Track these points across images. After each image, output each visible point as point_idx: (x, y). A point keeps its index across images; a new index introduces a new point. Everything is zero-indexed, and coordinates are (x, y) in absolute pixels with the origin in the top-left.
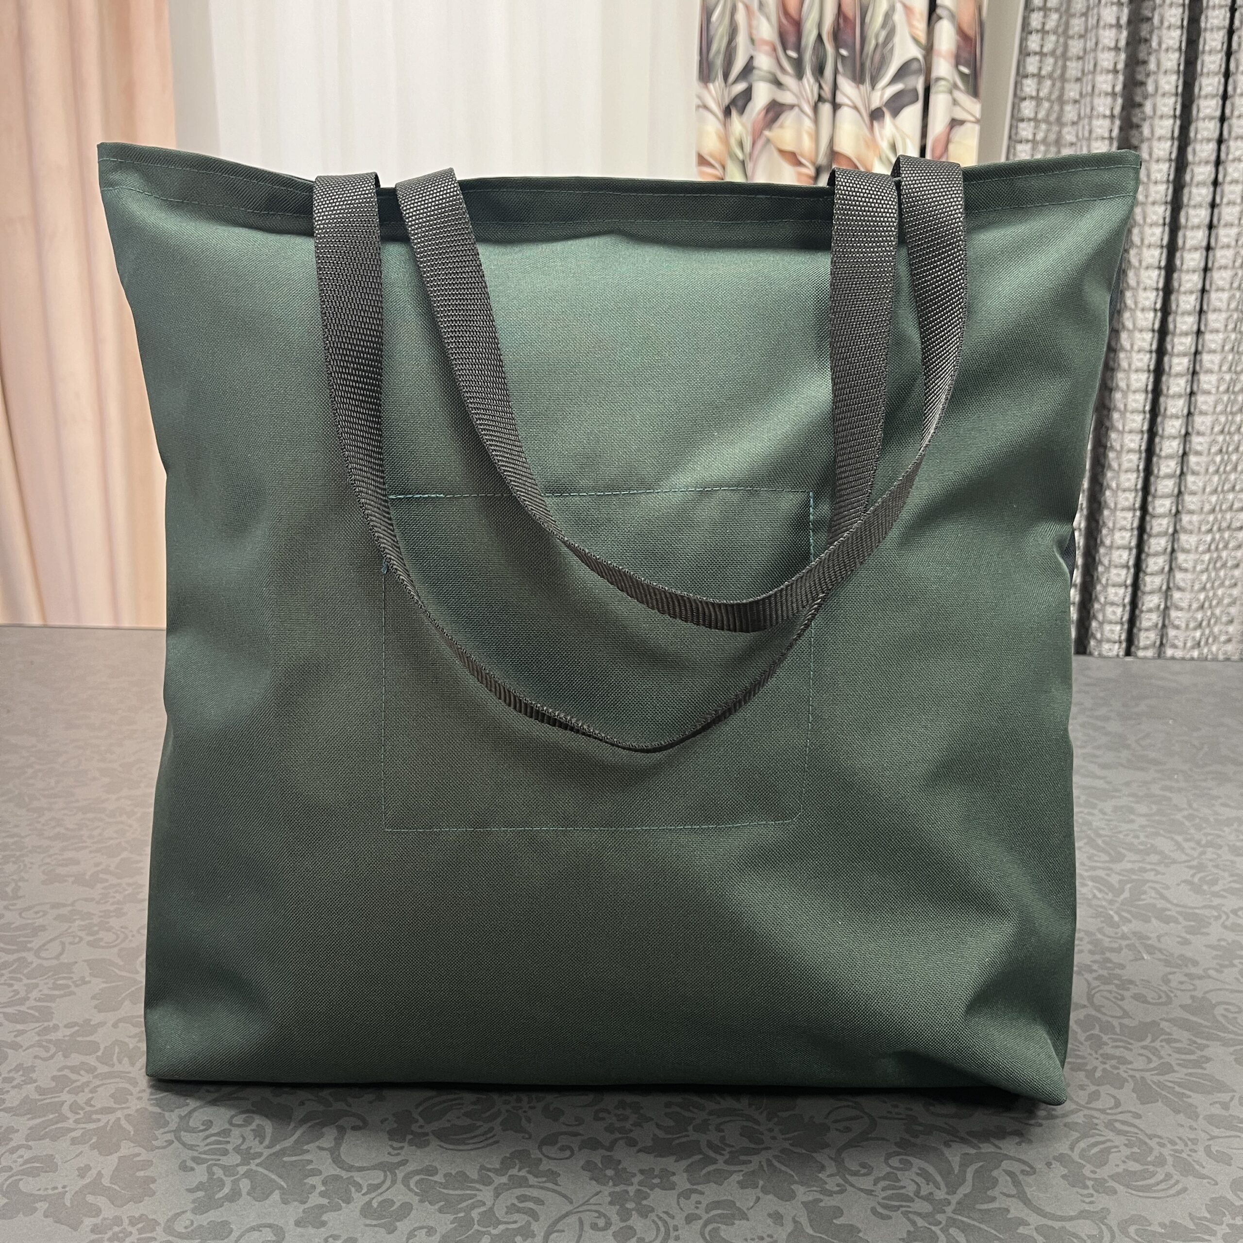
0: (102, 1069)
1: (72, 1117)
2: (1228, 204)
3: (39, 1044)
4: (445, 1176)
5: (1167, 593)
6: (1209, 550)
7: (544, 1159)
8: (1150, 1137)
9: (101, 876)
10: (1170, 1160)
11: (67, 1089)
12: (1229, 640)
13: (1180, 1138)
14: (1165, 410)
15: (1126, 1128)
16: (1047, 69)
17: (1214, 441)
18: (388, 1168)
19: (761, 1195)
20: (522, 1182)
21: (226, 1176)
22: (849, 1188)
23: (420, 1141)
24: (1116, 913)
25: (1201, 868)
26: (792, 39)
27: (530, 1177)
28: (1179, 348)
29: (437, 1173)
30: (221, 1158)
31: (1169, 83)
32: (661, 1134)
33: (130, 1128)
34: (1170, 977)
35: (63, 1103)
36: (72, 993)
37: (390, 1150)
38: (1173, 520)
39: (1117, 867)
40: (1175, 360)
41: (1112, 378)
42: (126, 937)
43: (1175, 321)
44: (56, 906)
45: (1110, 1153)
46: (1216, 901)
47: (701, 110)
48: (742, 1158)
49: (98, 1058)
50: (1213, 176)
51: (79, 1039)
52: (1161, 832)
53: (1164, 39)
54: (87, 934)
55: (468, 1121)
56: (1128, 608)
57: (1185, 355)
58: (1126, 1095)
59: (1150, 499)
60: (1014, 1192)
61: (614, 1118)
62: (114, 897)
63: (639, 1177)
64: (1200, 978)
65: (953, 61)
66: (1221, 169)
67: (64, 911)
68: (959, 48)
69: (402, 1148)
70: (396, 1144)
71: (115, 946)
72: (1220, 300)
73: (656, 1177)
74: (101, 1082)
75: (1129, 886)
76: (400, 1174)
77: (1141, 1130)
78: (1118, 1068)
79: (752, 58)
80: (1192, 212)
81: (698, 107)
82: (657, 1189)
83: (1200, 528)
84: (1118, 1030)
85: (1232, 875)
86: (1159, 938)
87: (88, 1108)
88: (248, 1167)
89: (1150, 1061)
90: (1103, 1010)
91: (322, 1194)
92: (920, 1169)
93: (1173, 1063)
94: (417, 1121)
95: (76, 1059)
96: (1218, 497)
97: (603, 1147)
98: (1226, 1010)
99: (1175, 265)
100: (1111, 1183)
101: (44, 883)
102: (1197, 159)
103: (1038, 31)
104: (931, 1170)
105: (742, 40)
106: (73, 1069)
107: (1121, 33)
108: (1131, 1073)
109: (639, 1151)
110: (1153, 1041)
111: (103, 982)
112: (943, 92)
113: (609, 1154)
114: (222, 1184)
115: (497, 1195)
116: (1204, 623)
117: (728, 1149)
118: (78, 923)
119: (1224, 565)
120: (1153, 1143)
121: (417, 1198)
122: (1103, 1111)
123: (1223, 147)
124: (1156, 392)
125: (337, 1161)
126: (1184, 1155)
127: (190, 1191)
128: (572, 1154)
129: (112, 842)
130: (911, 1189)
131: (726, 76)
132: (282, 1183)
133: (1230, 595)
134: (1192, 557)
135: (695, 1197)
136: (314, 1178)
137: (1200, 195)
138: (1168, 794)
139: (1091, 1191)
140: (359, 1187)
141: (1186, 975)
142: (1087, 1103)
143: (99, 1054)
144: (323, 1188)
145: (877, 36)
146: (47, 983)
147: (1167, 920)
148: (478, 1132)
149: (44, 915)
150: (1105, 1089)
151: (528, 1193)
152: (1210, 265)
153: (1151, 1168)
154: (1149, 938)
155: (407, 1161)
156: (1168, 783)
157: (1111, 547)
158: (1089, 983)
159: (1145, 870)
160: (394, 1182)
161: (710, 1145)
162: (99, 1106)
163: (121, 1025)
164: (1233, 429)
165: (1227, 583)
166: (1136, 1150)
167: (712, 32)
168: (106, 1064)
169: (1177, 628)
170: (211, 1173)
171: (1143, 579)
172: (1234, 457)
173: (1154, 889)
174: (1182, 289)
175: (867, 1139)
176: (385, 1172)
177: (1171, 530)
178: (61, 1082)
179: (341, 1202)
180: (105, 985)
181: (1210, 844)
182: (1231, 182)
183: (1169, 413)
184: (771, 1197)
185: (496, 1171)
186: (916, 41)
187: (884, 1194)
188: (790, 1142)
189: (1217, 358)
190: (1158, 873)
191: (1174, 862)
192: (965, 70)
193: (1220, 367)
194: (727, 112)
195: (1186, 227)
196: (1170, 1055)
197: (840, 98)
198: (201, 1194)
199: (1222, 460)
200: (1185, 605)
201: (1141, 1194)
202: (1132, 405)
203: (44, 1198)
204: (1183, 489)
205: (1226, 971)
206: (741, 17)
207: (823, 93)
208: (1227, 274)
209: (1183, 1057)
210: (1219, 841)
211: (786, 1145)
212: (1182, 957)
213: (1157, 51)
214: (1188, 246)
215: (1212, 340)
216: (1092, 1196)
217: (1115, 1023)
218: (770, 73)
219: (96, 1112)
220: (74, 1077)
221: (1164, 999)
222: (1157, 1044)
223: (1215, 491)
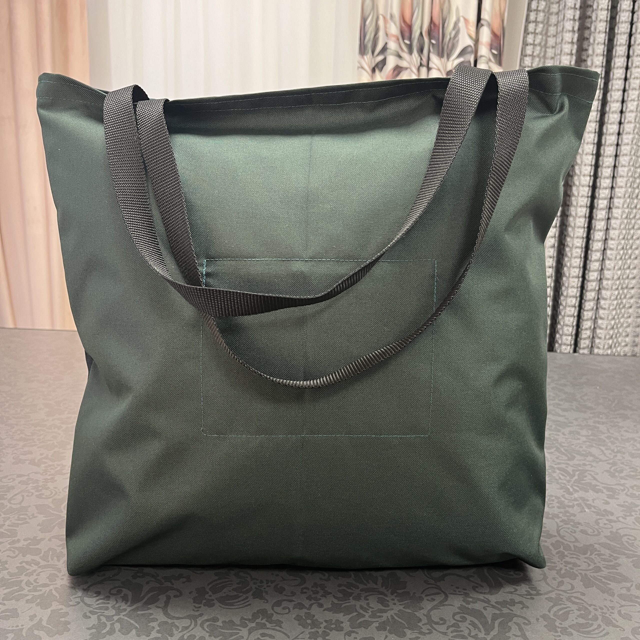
0: (43, 563)
1: (27, 588)
2: (628, 122)
3: (9, 550)
4: (223, 622)
5: (595, 320)
6: (616, 299)
7: (274, 614)
8: (590, 605)
9: (43, 460)
10: (600, 618)
11: (24, 574)
12: (626, 345)
13: (605, 606)
14: (595, 227)
15: (578, 601)
16: (536, 53)
17: (620, 244)
18: (193, 618)
19: (388, 634)
20: (263, 626)
21: (107, 621)
22: (434, 631)
23: (210, 604)
24: (572, 487)
25: (614, 464)
26: (407, 34)
27: (267, 623)
28: (602, 196)
29: (218, 621)
30: (105, 611)
31: (598, 60)
32: (336, 601)
33: (57, 595)
34: (600, 521)
35: (21, 581)
36: (27, 523)
37: (194, 608)
38: (598, 283)
39: (571, 463)
40: (600, 202)
41: (568, 210)
42: (56, 493)
43: (600, 182)
44: (20, 476)
45: (569, 614)
46: (623, 481)
47: (360, 69)
48: (378, 614)
49: (41, 558)
50: (620, 109)
51: (31, 547)
52: (594, 445)
53: (597, 38)
54: (36, 491)
55: (235, 593)
56: (575, 328)
57: (605, 199)
58: (578, 583)
59: (587, 272)
60: (519, 634)
61: (311, 592)
62: (50, 472)
63: (325, 624)
64: (615, 522)
65: (489, 47)
66: (624, 105)
67: (24, 479)
68: (492, 41)
69: (200, 607)
70: (197, 605)
71: (50, 498)
72: (623, 171)
73: (333, 624)
74: (42, 570)
75: (577, 473)
76: (199, 622)
77: (585, 602)
78: (573, 569)
79: (386, 43)
80: (609, 126)
81: (359, 68)
82: (334, 631)
83: (612, 288)
84: (573, 549)
85: (630, 468)
86: (593, 500)
87: (35, 584)
88: (119, 617)
89: (589, 565)
90: (565, 538)
91: (158, 632)
92: (471, 621)
93: (601, 566)
94: (208, 593)
95: (29, 558)
96: (622, 272)
97: (306, 608)
98: (628, 539)
99: (600, 153)
100: (570, 630)
101: (13, 463)
102: (612, 99)
103: (532, 33)
104: (476, 621)
105: (381, 34)
106: (27, 563)
107: (574, 35)
108: (580, 571)
109: (324, 610)
110: (591, 555)
111: (44, 517)
112: (483, 63)
113: (308, 611)
114: (105, 626)
115: (250, 633)
116: (614, 336)
117: (371, 610)
118: (31, 485)
119: (624, 307)
120: (591, 609)
121: (208, 634)
122: (565, 591)
123: (626, 94)
124: (591, 218)
125: (166, 614)
126: (607, 615)
127: (88, 629)
128: (289, 611)
129: (49, 442)
130: (466, 633)
131: (373, 52)
132: (137, 626)
133: (627, 322)
134: (608, 302)
135: (353, 635)
136: (153, 623)
137: (613, 118)
138: (597, 425)
139: (559, 634)
140: (177, 627)
141: (607, 520)
142: (557, 587)
143: (42, 555)
144: (158, 628)
145: (450, 34)
146: (14, 517)
147: (597, 491)
148: (240, 599)
149: (13, 481)
150: (567, 580)
151: (266, 632)
152: (618, 153)
153: (591, 622)
154: (588, 500)
155: (203, 614)
156: (597, 419)
157: (567, 297)
158: (557, 525)
159: (585, 465)
160: (196, 625)
161: (361, 607)
162: (41, 583)
163: (52, 540)
164: (629, 237)
165: (626, 316)
166: (583, 612)
167: (366, 30)
168: (44, 560)
169: (600, 338)
170: (99, 619)
171: (583, 313)
172: (630, 252)
173: (590, 475)
174: (604, 165)
175: (443, 605)
176: (191, 620)
177: (597, 288)
178: (21, 570)
179: (168, 636)
180: (45, 518)
181: (618, 452)
182: (630, 112)
183: (596, 228)
184: (393, 635)
185: (249, 620)
186: (470, 37)
187: (452, 635)
188: (403, 606)
189: (621, 201)
190: (592, 466)
191: (601, 460)
192: (495, 52)
193: (623, 205)
194: (373, 70)
195: (606, 134)
196: (599, 562)
197: (431, 65)
198: (94, 631)
199: (624, 253)
200: (604, 326)
201: (585, 635)
202: (578, 224)
203: (12, 631)
204: (603, 267)
205: (628, 518)
206: (381, 22)
207: (422, 62)
208: (627, 158)
209: (607, 563)
210: (623, 450)
211: (401, 607)
212: (605, 510)
213: (593, 44)
214: (607, 143)
215: (619, 192)
216: (560, 636)
217: (571, 545)
218: (396, 51)
219: (40, 586)
220: (27, 567)
221: (596, 532)
222: (593, 556)
223: (620, 269)
